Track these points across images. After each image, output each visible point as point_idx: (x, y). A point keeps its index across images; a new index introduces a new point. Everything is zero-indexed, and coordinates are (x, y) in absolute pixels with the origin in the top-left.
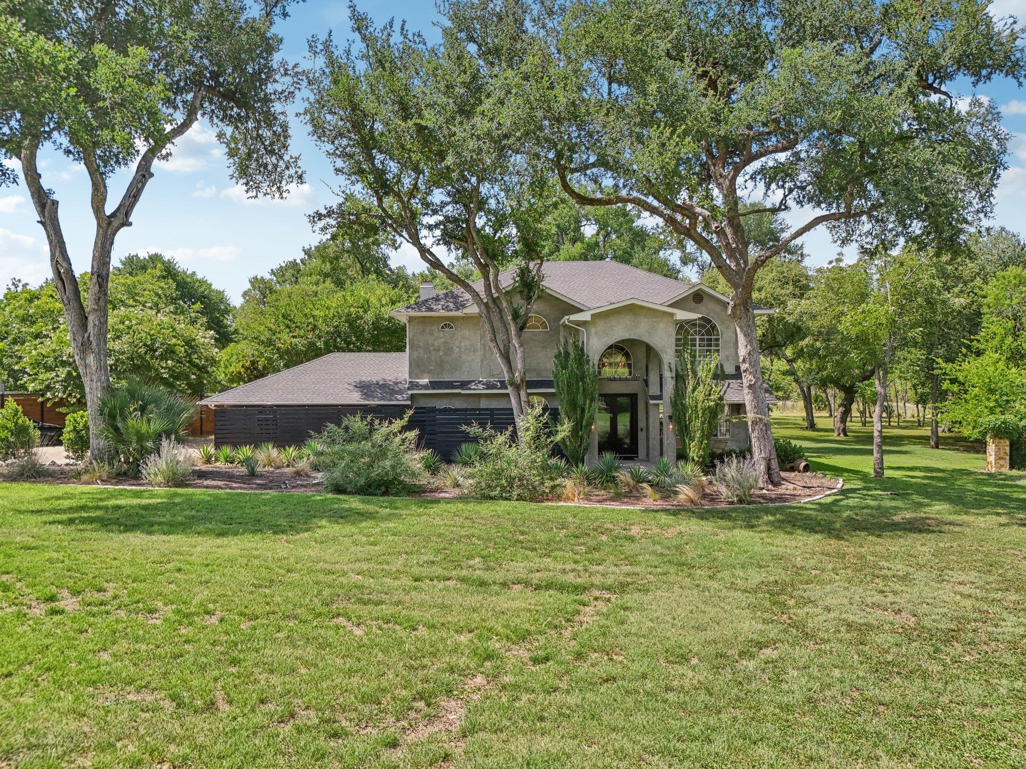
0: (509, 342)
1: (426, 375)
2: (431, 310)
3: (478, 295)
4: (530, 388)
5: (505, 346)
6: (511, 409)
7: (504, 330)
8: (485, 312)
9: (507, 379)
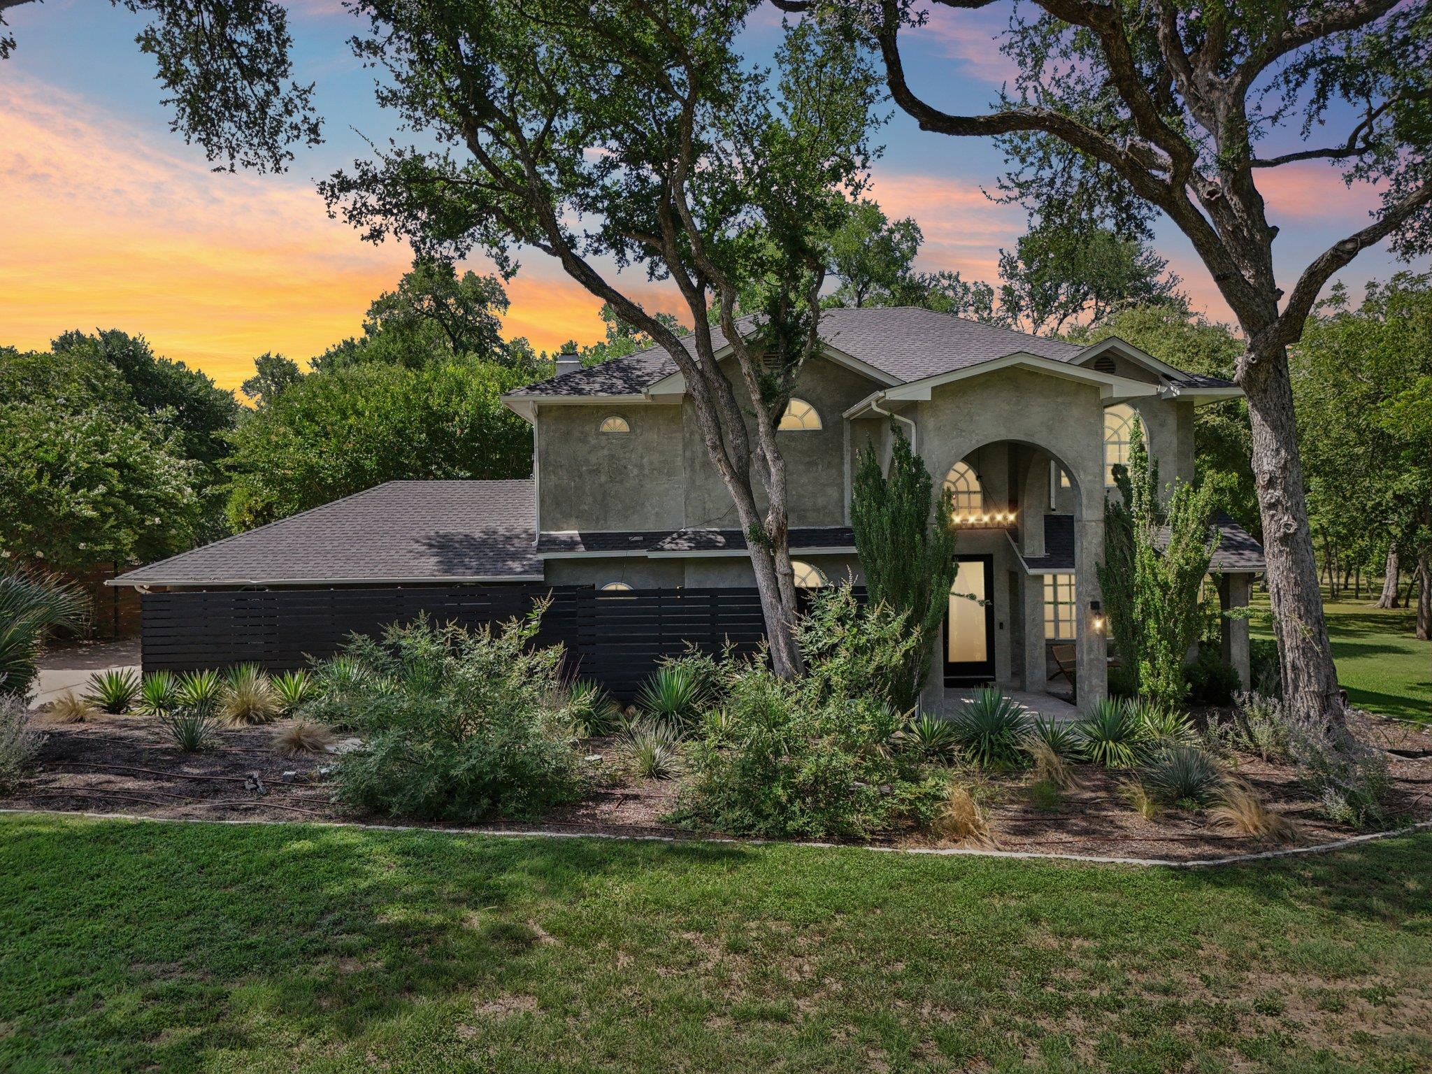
0: (749, 452)
1: (573, 521)
2: (580, 392)
3: (684, 351)
4: (798, 545)
5: (740, 459)
6: (756, 591)
7: (738, 426)
8: (699, 387)
9: (745, 529)
